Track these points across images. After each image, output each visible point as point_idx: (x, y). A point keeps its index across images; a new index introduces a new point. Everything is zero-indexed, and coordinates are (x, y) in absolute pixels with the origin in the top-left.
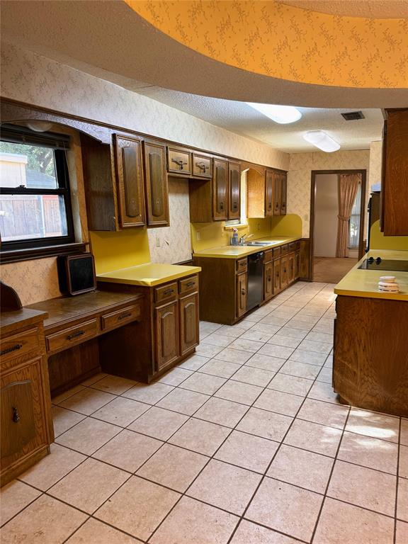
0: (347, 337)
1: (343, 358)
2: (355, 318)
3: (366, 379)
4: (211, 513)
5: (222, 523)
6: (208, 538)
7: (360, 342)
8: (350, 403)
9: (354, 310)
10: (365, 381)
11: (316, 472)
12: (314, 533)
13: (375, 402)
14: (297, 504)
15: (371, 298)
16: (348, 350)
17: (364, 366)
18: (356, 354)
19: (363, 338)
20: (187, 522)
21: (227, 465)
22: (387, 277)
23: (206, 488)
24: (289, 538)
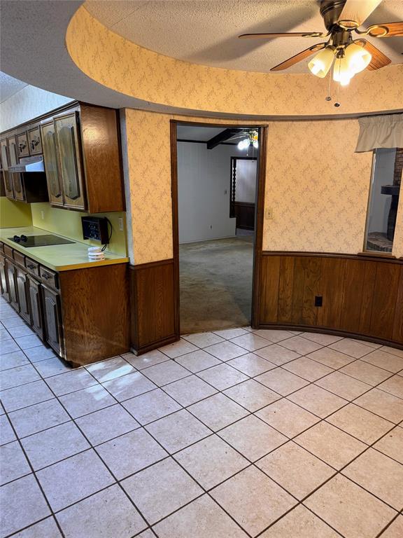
0: (72, 307)
1: (71, 327)
2: (77, 288)
3: (92, 337)
4: (94, 501)
5: (112, 498)
6: (117, 514)
7: (83, 308)
8: (81, 363)
9: (75, 282)
10: (91, 339)
11: (119, 419)
12: (164, 449)
13: (100, 353)
14: (136, 444)
15: (88, 268)
16: (75, 319)
17: (89, 326)
18: (81, 320)
19: (85, 304)
20: (88, 523)
21: (55, 465)
22: (94, 248)
23: (65, 494)
24: (158, 464)
